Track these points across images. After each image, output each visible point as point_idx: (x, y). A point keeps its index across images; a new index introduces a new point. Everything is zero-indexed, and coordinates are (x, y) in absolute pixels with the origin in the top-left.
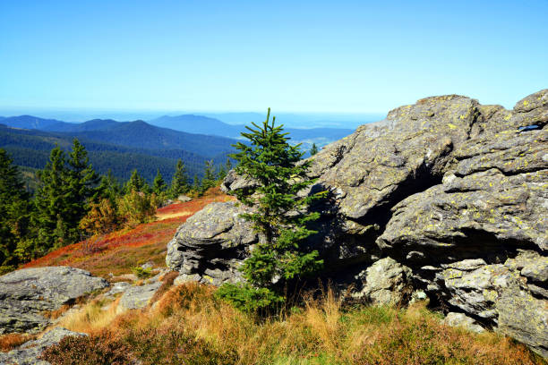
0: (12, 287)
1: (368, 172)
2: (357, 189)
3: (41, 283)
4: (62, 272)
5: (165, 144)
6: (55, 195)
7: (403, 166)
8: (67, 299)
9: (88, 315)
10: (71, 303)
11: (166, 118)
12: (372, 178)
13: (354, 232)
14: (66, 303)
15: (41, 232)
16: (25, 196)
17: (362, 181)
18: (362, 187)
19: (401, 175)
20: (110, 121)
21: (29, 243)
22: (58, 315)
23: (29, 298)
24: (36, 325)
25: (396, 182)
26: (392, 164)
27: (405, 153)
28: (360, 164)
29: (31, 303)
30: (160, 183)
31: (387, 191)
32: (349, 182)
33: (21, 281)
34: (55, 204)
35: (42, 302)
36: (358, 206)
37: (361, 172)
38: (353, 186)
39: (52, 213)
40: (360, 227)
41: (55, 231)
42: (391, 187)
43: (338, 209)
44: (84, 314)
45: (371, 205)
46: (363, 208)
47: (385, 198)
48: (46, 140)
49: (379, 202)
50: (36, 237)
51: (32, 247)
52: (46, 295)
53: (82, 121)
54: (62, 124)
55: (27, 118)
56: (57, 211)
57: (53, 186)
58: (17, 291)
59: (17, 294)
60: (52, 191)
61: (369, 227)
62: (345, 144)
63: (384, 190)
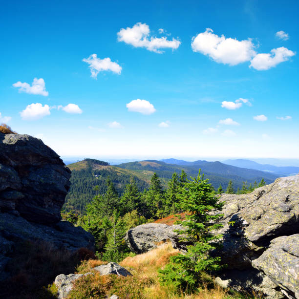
0: (145, 230)
1: (265, 212)
2: (256, 222)
3: (155, 230)
4: (164, 227)
5: (228, 172)
6: (173, 193)
7: (288, 211)
8: (163, 239)
9: (169, 247)
10: (164, 241)
11: (230, 160)
12: (266, 217)
13: (252, 249)
14: (163, 240)
15: (166, 207)
16: (162, 192)
17: (259, 218)
18: (259, 222)
19: (285, 218)
20: (205, 161)
21: (161, 211)
22: (160, 244)
23: (150, 236)
24: (152, 247)
25: (281, 222)
26: (280, 209)
27: (292, 203)
28: (261, 206)
29: (151, 238)
30: (220, 190)
31: (274, 227)
32: (252, 217)
33: (149, 228)
34: (173, 196)
35: (155, 238)
36: (253, 233)
37: (260, 211)
38: (254, 219)
39: (171, 200)
40: (255, 246)
41: (171, 207)
42: (277, 225)
43: (244, 232)
44: (168, 247)
45: (262, 234)
46: (256, 235)
47: (272, 232)
48: (179, 168)
49: (268, 233)
50: (164, 209)
51: (162, 213)
52: (156, 235)
53: (193, 161)
54: (185, 162)
55: (172, 160)
56: (173, 200)
57: (172, 189)
58: (146, 232)
59: (146, 233)
60: (171, 191)
61: (261, 248)
62: (265, 190)
63: (272, 226)
